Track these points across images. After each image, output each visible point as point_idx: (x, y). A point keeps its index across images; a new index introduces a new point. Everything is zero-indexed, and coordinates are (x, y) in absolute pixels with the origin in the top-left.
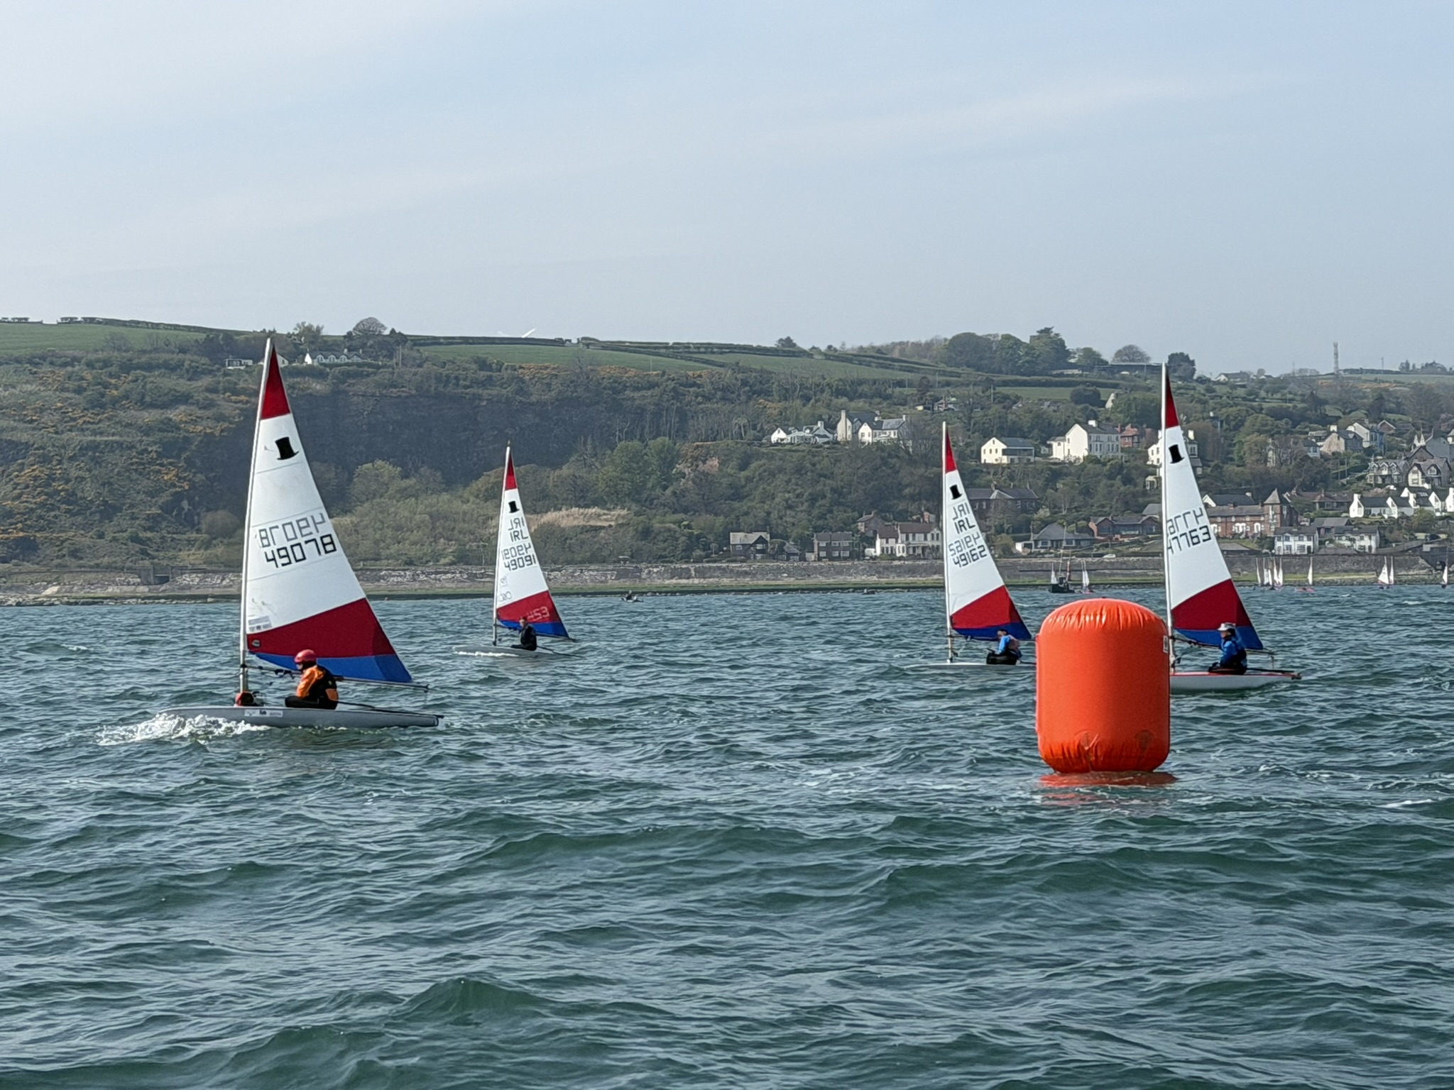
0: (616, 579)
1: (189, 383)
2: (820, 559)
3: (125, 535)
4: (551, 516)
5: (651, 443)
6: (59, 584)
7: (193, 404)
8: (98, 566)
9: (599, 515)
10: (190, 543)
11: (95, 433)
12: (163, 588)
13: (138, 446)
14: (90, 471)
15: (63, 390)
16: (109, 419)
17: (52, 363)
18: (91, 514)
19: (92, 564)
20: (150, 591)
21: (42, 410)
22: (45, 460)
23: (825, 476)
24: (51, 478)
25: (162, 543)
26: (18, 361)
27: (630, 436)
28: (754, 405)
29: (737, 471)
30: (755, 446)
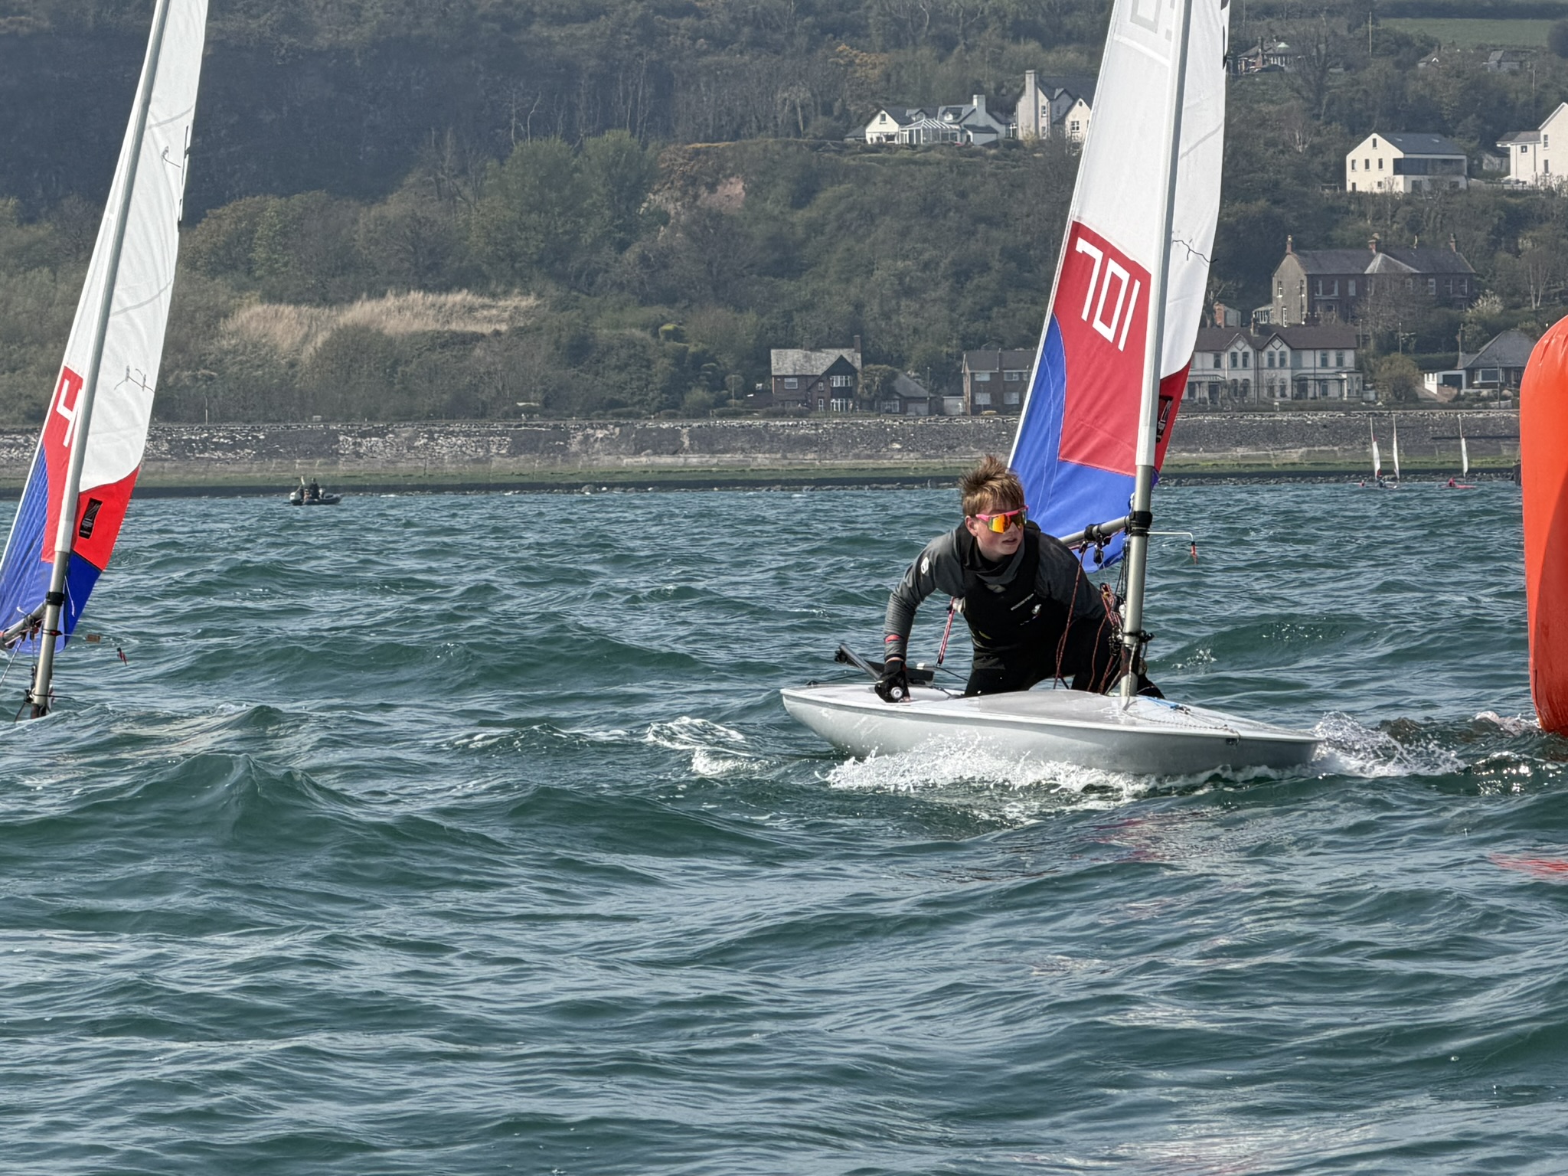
0: (511, 454)
2: (976, 410)
4: (360, 311)
5: (591, 141)
9: (471, 309)
23: (990, 221)
27: (542, 126)
28: (826, 57)
29: (788, 209)
30: (828, 151)
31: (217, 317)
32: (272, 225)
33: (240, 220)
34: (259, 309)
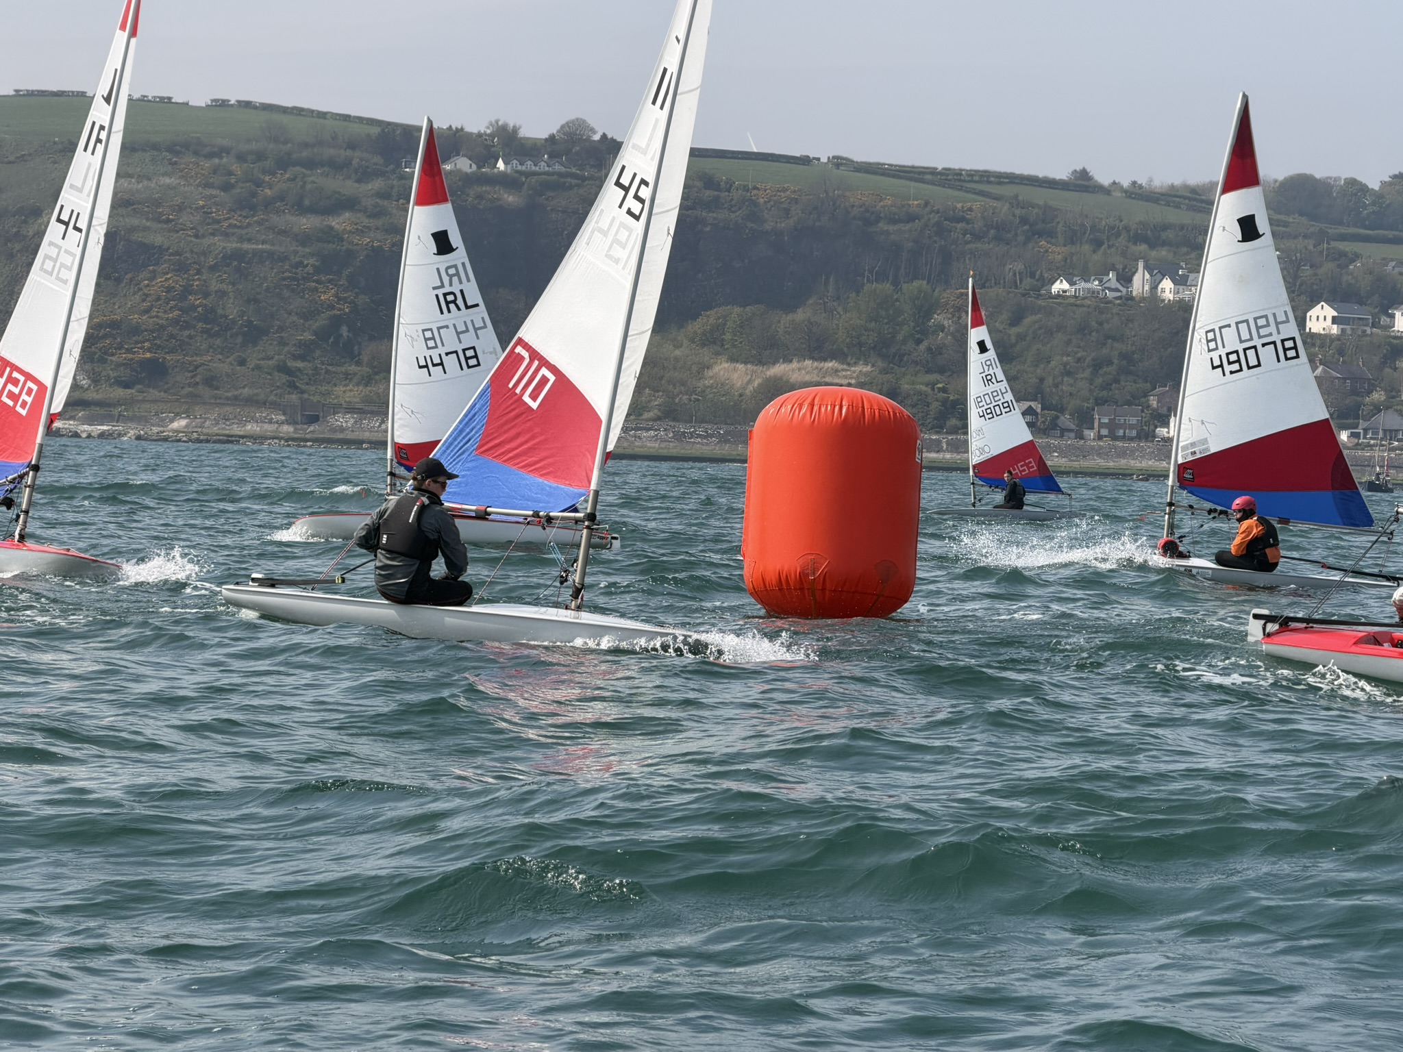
1: (357, 185)
2: (1100, 438)
3: (270, 362)
4: (778, 369)
5: (906, 287)
6: (188, 417)
7: (360, 211)
8: (236, 398)
10: (348, 377)
11: (241, 239)
12: (312, 428)
13: (292, 258)
14: (233, 284)
15: (207, 185)
16: (259, 223)
17: (196, 153)
18: (231, 337)
19: (229, 394)
20: (296, 431)
21: (180, 208)
22: (181, 268)
23: (1114, 338)
24: (187, 290)
25: (314, 375)
26: (155, 147)
27: (881, 277)
28: (1034, 248)
30: (1031, 297)
31: (703, 369)
32: (735, 322)
33: (719, 318)
34: (726, 365)
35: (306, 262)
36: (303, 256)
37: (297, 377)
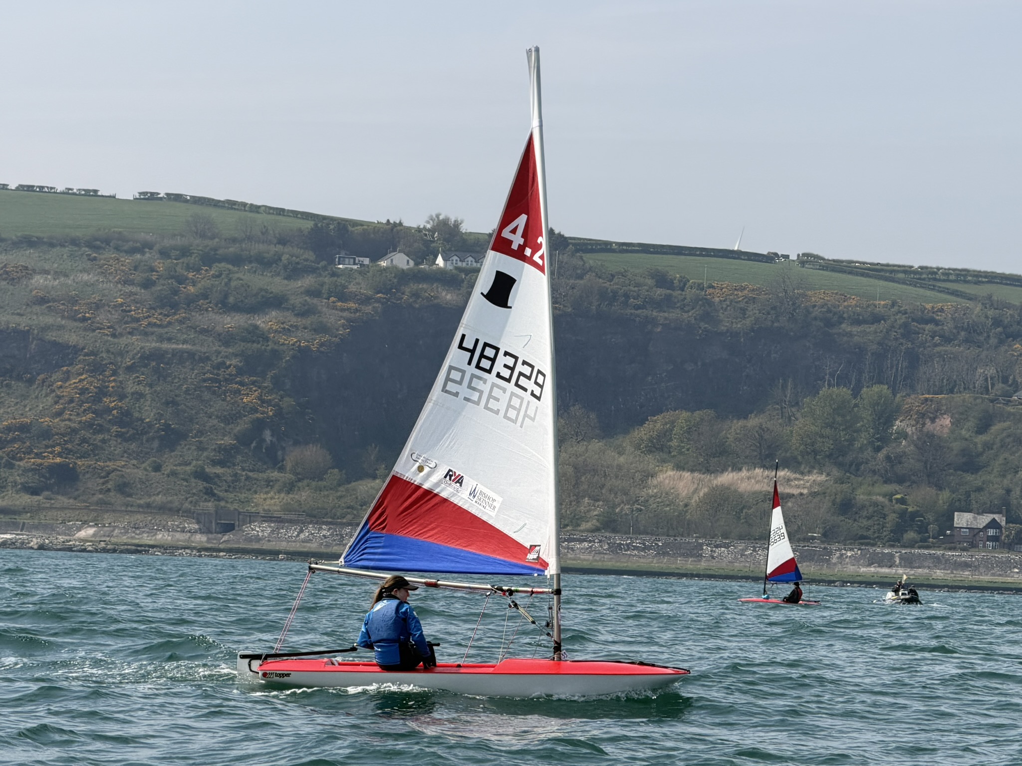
1: (286, 282)
3: (187, 469)
4: (726, 478)
6: (96, 525)
7: (288, 309)
8: (148, 505)
9: (789, 480)
10: (269, 483)
11: (160, 339)
12: (226, 538)
13: (214, 358)
14: (151, 385)
15: (127, 282)
16: (180, 322)
17: (117, 248)
18: (147, 441)
19: (142, 502)
20: (209, 540)
21: (98, 306)
22: (96, 369)
24: (102, 392)
25: (233, 482)
26: (74, 242)
27: (843, 381)
28: (1006, 351)
29: (973, 434)
30: (1000, 403)
31: (647, 477)
32: (682, 427)
33: (666, 424)
34: (671, 473)
35: (228, 363)
36: (226, 357)
37: (215, 484)
